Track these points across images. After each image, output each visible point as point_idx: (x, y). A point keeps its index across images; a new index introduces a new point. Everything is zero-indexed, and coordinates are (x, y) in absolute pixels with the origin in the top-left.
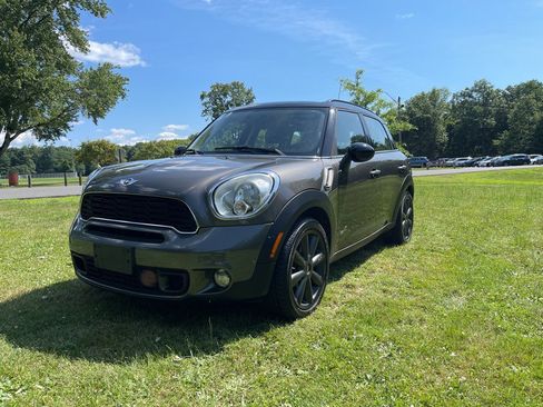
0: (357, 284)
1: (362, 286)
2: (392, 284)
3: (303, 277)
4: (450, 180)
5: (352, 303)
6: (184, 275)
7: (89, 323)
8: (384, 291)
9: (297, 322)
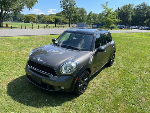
0: (96, 82)
1: (97, 83)
2: (105, 83)
3: (82, 85)
4: (129, 35)
5: (94, 90)
6: (53, 87)
7: (31, 93)
8: (103, 86)
9: (80, 96)
